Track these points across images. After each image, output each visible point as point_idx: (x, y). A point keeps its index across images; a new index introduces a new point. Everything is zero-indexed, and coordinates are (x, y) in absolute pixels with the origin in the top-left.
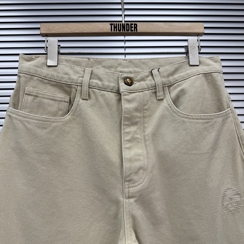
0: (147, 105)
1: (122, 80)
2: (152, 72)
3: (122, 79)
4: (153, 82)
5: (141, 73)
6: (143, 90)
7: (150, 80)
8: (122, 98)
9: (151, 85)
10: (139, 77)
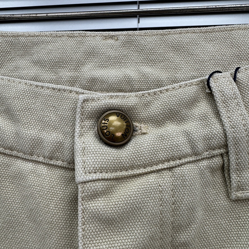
0: (189, 225)
1: (88, 123)
2: (212, 84)
3: (90, 117)
4: (216, 128)
5: (167, 90)
6: (172, 163)
7: (204, 118)
8: (80, 208)
9: (207, 139)
10: (156, 108)
